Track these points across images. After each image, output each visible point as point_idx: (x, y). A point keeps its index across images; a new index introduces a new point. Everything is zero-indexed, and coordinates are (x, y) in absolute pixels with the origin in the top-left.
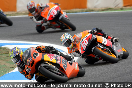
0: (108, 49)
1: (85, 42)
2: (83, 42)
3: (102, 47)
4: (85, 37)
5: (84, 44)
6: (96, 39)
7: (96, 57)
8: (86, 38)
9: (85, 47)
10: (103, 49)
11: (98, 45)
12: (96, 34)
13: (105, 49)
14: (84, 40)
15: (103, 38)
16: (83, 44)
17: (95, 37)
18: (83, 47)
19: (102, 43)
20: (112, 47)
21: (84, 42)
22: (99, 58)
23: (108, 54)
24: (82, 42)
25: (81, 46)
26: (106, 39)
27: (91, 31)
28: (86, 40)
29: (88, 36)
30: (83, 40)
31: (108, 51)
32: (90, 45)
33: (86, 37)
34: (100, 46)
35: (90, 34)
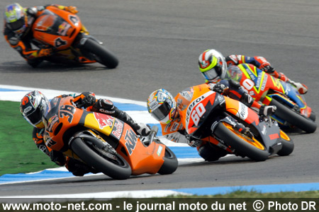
0: (248, 129)
1: (200, 108)
2: (194, 109)
3: (235, 125)
4: (201, 97)
5: (196, 113)
6: (224, 104)
7: (219, 145)
8: (202, 100)
9: (198, 119)
10: (236, 129)
11: (227, 118)
12: (226, 94)
13: (241, 129)
14: (196, 103)
15: (240, 104)
16: (194, 111)
17: (221, 99)
18: (194, 119)
19: (237, 114)
20: (258, 125)
21: (197, 108)
22: (226, 148)
23: (248, 140)
24: (192, 109)
25: (189, 117)
26: (246, 108)
27: (215, 87)
28: (201, 105)
29: (206, 95)
30: (194, 104)
31: (248, 132)
32: (208, 117)
33: (203, 97)
34: (230, 120)
35: (212, 92)
